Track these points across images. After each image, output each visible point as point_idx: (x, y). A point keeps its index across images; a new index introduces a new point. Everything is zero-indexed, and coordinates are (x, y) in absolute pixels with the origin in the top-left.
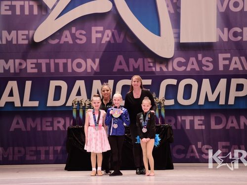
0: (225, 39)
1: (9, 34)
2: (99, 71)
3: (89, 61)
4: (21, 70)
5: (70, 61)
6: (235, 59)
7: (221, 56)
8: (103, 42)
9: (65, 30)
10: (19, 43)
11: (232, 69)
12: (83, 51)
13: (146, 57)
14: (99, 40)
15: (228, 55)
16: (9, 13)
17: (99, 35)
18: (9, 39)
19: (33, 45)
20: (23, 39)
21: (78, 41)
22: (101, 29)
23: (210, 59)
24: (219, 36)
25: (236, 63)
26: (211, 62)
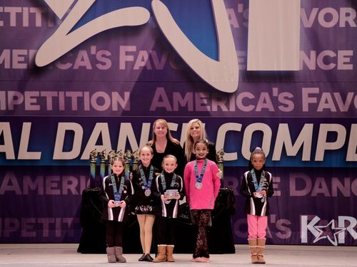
0: (312, 67)
2: (129, 109)
3: (116, 95)
4: (15, 106)
5: (87, 94)
6: (326, 95)
7: (306, 91)
8: (136, 67)
9: (82, 50)
10: (13, 67)
11: (322, 110)
12: (108, 81)
13: (197, 92)
14: (130, 65)
15: (316, 90)
16: (1, 23)
17: (131, 58)
19: (35, 71)
20: (19, 62)
21: (100, 67)
22: (133, 48)
23: (291, 96)
24: (304, 62)
25: (326, 102)
26: (291, 99)
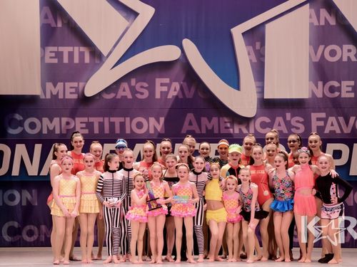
0: (320, 95)
1: (55, 86)
2: (163, 132)
3: (152, 120)
4: (68, 130)
5: (128, 119)
6: (332, 119)
7: (314, 116)
8: (170, 96)
9: (123, 82)
10: (66, 97)
11: (328, 132)
12: (145, 108)
13: (222, 117)
14: (164, 94)
15: (323, 115)
16: (55, 61)
17: (165, 89)
18: (55, 93)
19: (84, 100)
20: (71, 93)
21: (139, 96)
22: (167, 80)
23: (301, 120)
24: (312, 91)
25: (332, 125)
26: (302, 123)
